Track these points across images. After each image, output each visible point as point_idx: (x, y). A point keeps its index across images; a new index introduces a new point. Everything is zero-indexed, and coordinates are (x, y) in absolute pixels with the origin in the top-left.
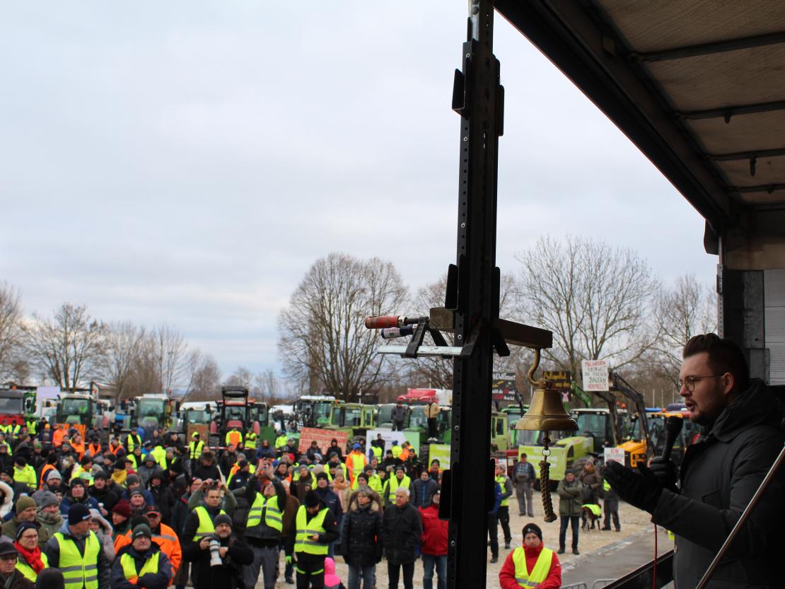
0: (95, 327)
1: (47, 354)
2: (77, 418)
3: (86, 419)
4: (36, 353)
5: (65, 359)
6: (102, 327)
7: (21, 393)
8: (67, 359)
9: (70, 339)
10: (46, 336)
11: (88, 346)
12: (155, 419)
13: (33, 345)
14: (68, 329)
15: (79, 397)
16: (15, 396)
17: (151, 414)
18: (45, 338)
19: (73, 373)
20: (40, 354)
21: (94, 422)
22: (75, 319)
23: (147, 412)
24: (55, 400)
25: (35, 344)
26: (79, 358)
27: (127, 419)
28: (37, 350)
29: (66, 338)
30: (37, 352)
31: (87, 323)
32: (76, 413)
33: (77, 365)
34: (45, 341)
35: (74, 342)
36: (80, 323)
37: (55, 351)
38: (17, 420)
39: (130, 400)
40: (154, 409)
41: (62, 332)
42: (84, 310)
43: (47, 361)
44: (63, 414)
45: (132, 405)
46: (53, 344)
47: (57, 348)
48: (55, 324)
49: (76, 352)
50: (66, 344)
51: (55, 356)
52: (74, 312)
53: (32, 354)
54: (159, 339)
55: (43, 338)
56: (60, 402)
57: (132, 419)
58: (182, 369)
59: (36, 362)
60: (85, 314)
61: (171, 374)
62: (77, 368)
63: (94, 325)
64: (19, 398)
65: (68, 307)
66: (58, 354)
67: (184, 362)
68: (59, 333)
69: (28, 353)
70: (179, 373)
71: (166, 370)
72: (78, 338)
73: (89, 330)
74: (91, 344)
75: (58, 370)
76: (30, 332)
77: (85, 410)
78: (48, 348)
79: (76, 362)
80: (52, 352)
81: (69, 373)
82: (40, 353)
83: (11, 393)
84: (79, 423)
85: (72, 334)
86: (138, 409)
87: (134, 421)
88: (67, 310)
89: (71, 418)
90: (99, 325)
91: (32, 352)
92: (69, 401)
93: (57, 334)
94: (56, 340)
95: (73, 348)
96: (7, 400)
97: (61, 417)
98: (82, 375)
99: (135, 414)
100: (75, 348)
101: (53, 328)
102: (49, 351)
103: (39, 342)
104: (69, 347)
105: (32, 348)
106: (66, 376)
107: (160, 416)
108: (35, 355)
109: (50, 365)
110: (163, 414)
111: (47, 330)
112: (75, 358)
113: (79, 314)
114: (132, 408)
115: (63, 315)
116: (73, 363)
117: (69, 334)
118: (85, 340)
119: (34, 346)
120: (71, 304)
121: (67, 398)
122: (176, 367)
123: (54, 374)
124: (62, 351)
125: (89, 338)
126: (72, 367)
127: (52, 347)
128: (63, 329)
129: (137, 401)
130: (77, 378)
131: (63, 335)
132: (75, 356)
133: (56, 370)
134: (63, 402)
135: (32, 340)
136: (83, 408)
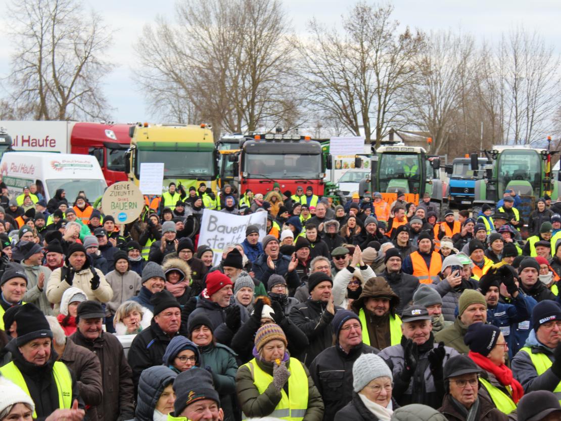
0: (408, 40)
1: (335, 86)
2: (403, 184)
3: (416, 185)
4: (319, 86)
5: (363, 93)
6: (419, 40)
7: (318, 147)
8: (366, 92)
9: (369, 61)
10: (333, 57)
11: (397, 70)
12: (526, 183)
13: (312, 72)
14: (366, 44)
15: (404, 150)
16: (310, 151)
17: (519, 176)
18: (332, 61)
19: (376, 114)
20: (324, 87)
21: (429, 188)
22: (375, 29)
23: (511, 173)
24: (368, 156)
25: (316, 71)
26: (384, 90)
27: (481, 185)
28: (321, 80)
29: (363, 60)
30: (320, 83)
31: (394, 34)
32: (401, 176)
33: (382, 102)
34: (330, 65)
35: (375, 65)
36: (384, 34)
37: (347, 81)
38: (314, 187)
39: (486, 153)
40: (523, 169)
41: (356, 50)
42: (389, 13)
43: (336, 98)
44: (381, 177)
45: (489, 162)
46: (343, 70)
47: (350, 76)
48: (345, 37)
49: (378, 81)
50: (364, 69)
51: (348, 87)
52: (373, 17)
53: (313, 87)
54: (511, 56)
55: (328, 61)
56: (376, 158)
57: (488, 185)
58: (550, 104)
59: (320, 98)
60: (391, 19)
61: (534, 112)
62: (382, 109)
63: (407, 36)
64: (317, 154)
65: (364, 10)
66: (351, 85)
67: (554, 92)
68: (353, 51)
69: (306, 85)
70: (546, 109)
71: (524, 106)
72: (382, 60)
73: (398, 45)
74: (402, 66)
75: (353, 110)
76: (308, 52)
77: (413, 171)
78: (336, 75)
79: (380, 97)
80: (344, 84)
81: (370, 115)
82: (325, 84)
83: (303, 145)
84: (407, 190)
85: (372, 53)
86: (498, 169)
87: (492, 188)
88: (362, 14)
89: (393, 184)
90: (414, 36)
91: (313, 83)
92: (388, 156)
93: (349, 54)
94: (348, 64)
95: (374, 76)
96: (298, 156)
97: (377, 182)
98: (390, 118)
99: (494, 176)
100: (377, 74)
101: (343, 44)
102: (338, 81)
103: (322, 68)
104: (367, 75)
105: (312, 78)
106: (366, 119)
107: (533, 179)
108: (318, 88)
109: (340, 103)
110: (538, 176)
111: (334, 49)
112: (377, 91)
113: (381, 20)
114: (489, 167)
115: (356, 22)
116: (375, 99)
117: (367, 52)
118: (393, 61)
119: (315, 74)
120: (369, 4)
121: (385, 153)
122: (540, 100)
123: (347, 116)
124: (358, 81)
125: (398, 58)
126: (373, 105)
127: (342, 74)
128: (358, 46)
129: (496, 155)
130: (383, 122)
131: (358, 55)
132: (378, 88)
133: (349, 111)
134: (380, 159)
135: (312, 64)
136: (411, 168)
